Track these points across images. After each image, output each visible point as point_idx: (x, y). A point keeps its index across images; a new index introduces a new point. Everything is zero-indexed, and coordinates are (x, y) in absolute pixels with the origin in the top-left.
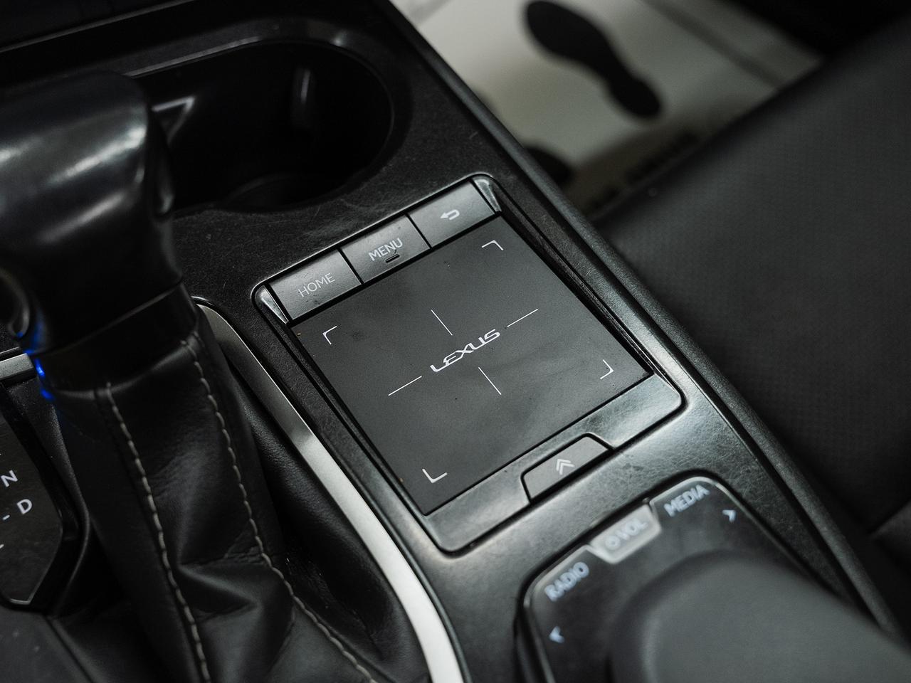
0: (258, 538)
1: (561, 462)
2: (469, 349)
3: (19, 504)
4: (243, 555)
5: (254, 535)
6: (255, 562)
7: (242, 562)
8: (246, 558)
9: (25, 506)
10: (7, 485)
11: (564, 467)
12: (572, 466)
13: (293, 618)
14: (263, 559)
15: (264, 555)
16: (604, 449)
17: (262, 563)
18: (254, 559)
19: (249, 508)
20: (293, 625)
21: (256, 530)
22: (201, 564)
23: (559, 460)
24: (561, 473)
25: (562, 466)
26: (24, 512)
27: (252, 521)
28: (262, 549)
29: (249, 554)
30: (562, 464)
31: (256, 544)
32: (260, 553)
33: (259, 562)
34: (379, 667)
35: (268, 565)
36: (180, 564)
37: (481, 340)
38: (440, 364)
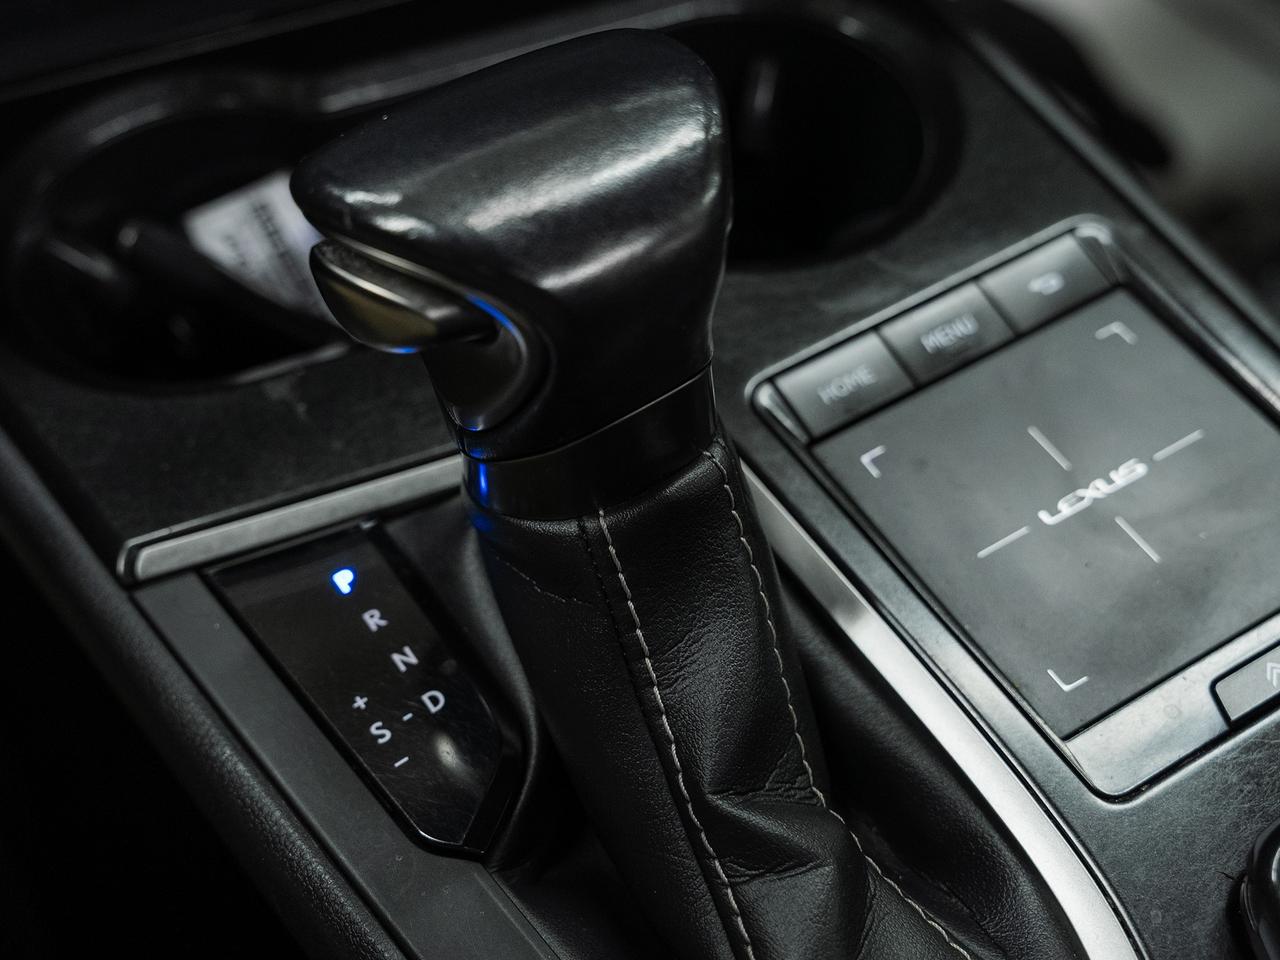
0: (806, 763)
1: (1272, 668)
2: (1097, 490)
3: (425, 698)
4: (788, 786)
5: (801, 758)
6: (806, 798)
7: (789, 797)
8: (793, 792)
9: (435, 701)
10: (403, 668)
13: (872, 886)
14: (815, 795)
15: (815, 789)
17: (814, 801)
18: (802, 794)
19: (794, 715)
20: (873, 897)
21: (803, 750)
22: (737, 794)
23: (1269, 665)
24: (1274, 684)
25: (1275, 676)
26: (433, 709)
27: (799, 737)
28: (812, 779)
29: (796, 785)
30: (1275, 672)
31: (804, 772)
32: (810, 785)
33: (811, 798)
35: (822, 805)
36: (709, 793)
37: (1113, 475)
38: (1054, 511)
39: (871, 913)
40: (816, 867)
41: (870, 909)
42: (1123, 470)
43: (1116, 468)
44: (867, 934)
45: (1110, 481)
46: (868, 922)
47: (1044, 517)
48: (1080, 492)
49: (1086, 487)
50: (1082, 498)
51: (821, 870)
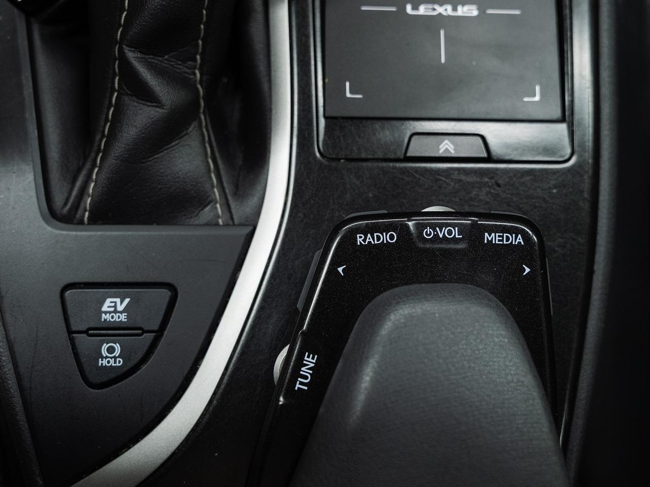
0: (198, 57)
1: (447, 144)
2: (445, 10)
4: (180, 63)
5: (196, 53)
6: (187, 73)
7: (177, 68)
8: (181, 67)
11: (447, 149)
12: (453, 152)
13: (190, 129)
14: (195, 74)
15: (197, 72)
16: (485, 155)
17: (192, 77)
18: (188, 70)
19: (202, 32)
20: (187, 134)
21: (200, 51)
22: (141, 52)
23: (446, 141)
24: (441, 151)
25: (445, 147)
27: (200, 42)
28: (198, 66)
29: (185, 65)
30: (447, 146)
31: (195, 60)
32: (195, 68)
33: (190, 74)
34: (230, 198)
35: (196, 81)
36: (125, 45)
37: (460, 8)
38: (415, 8)
39: (179, 141)
40: (156, 107)
41: (180, 138)
42: (466, 8)
43: (463, 5)
44: (169, 148)
45: (455, 9)
46: (174, 143)
47: (409, 8)
48: (436, 7)
49: (441, 5)
50: (434, 9)
51: (158, 109)
